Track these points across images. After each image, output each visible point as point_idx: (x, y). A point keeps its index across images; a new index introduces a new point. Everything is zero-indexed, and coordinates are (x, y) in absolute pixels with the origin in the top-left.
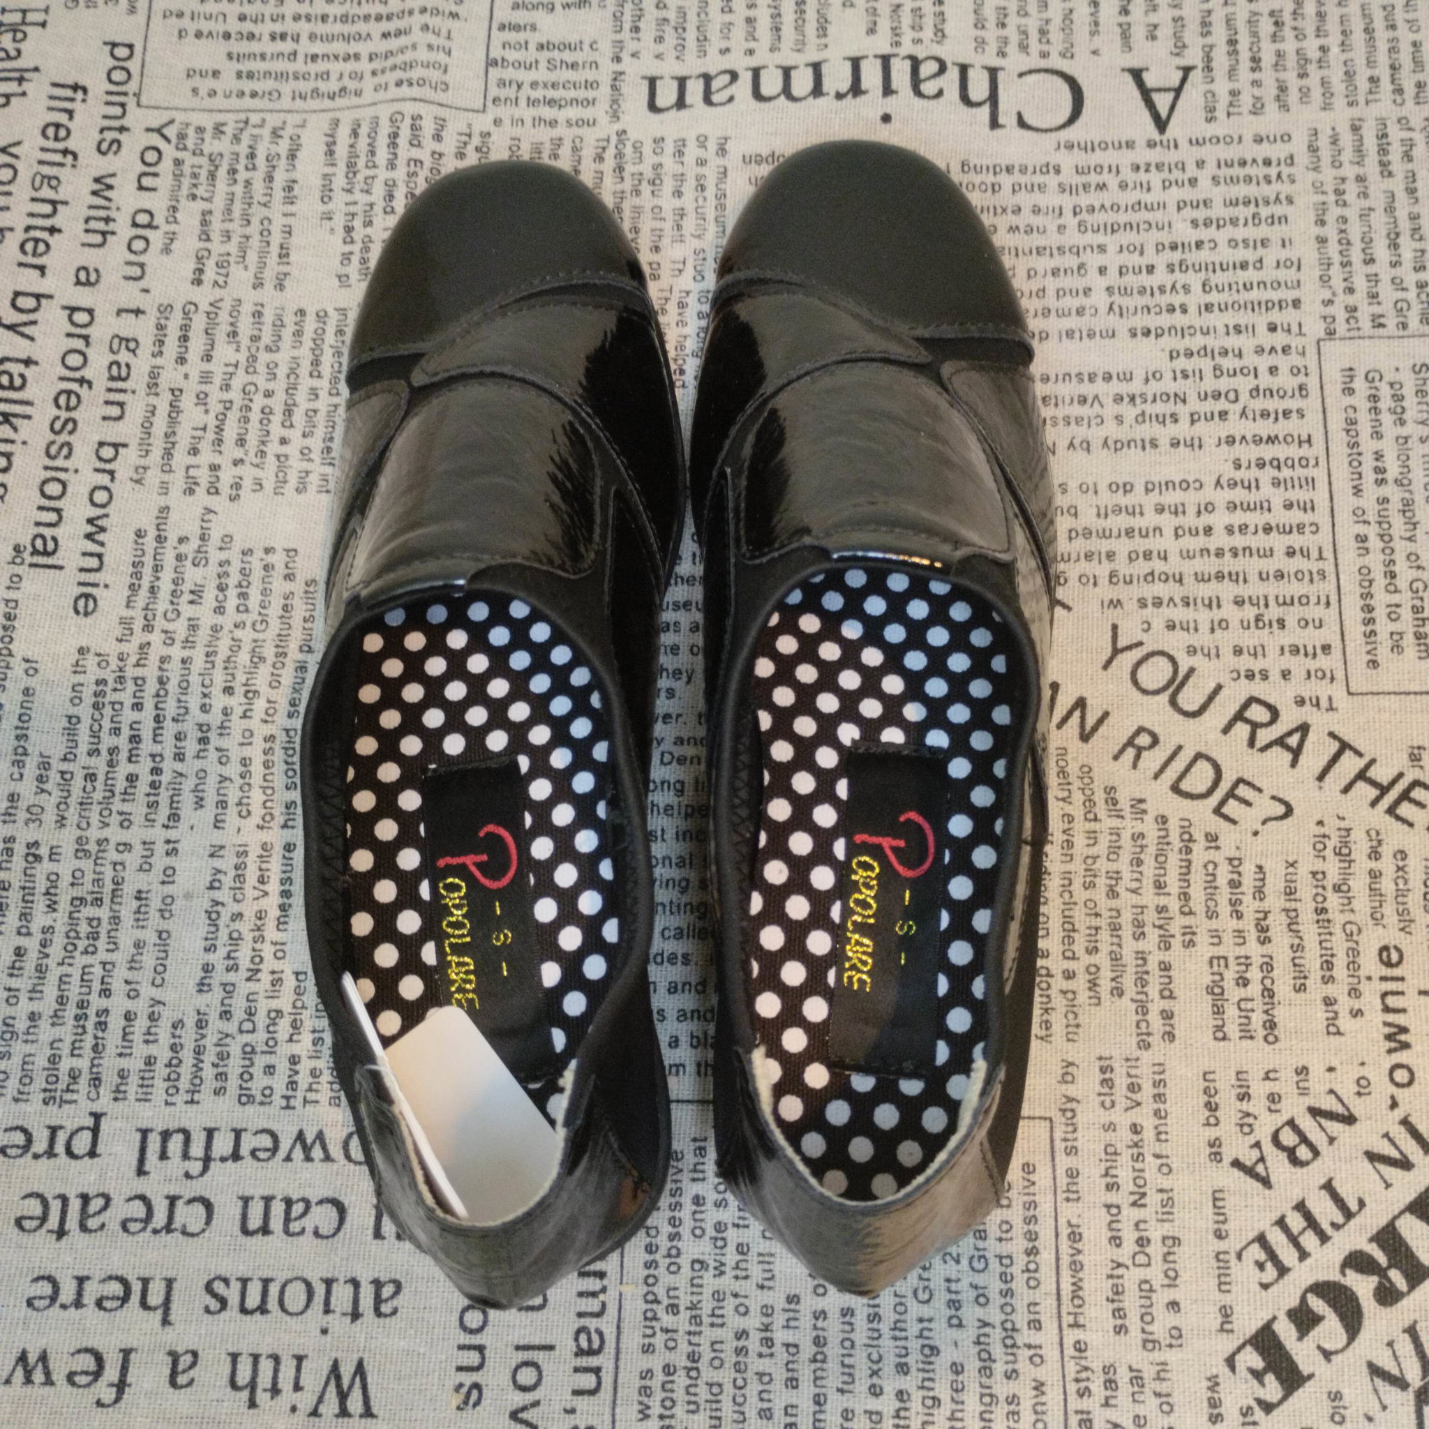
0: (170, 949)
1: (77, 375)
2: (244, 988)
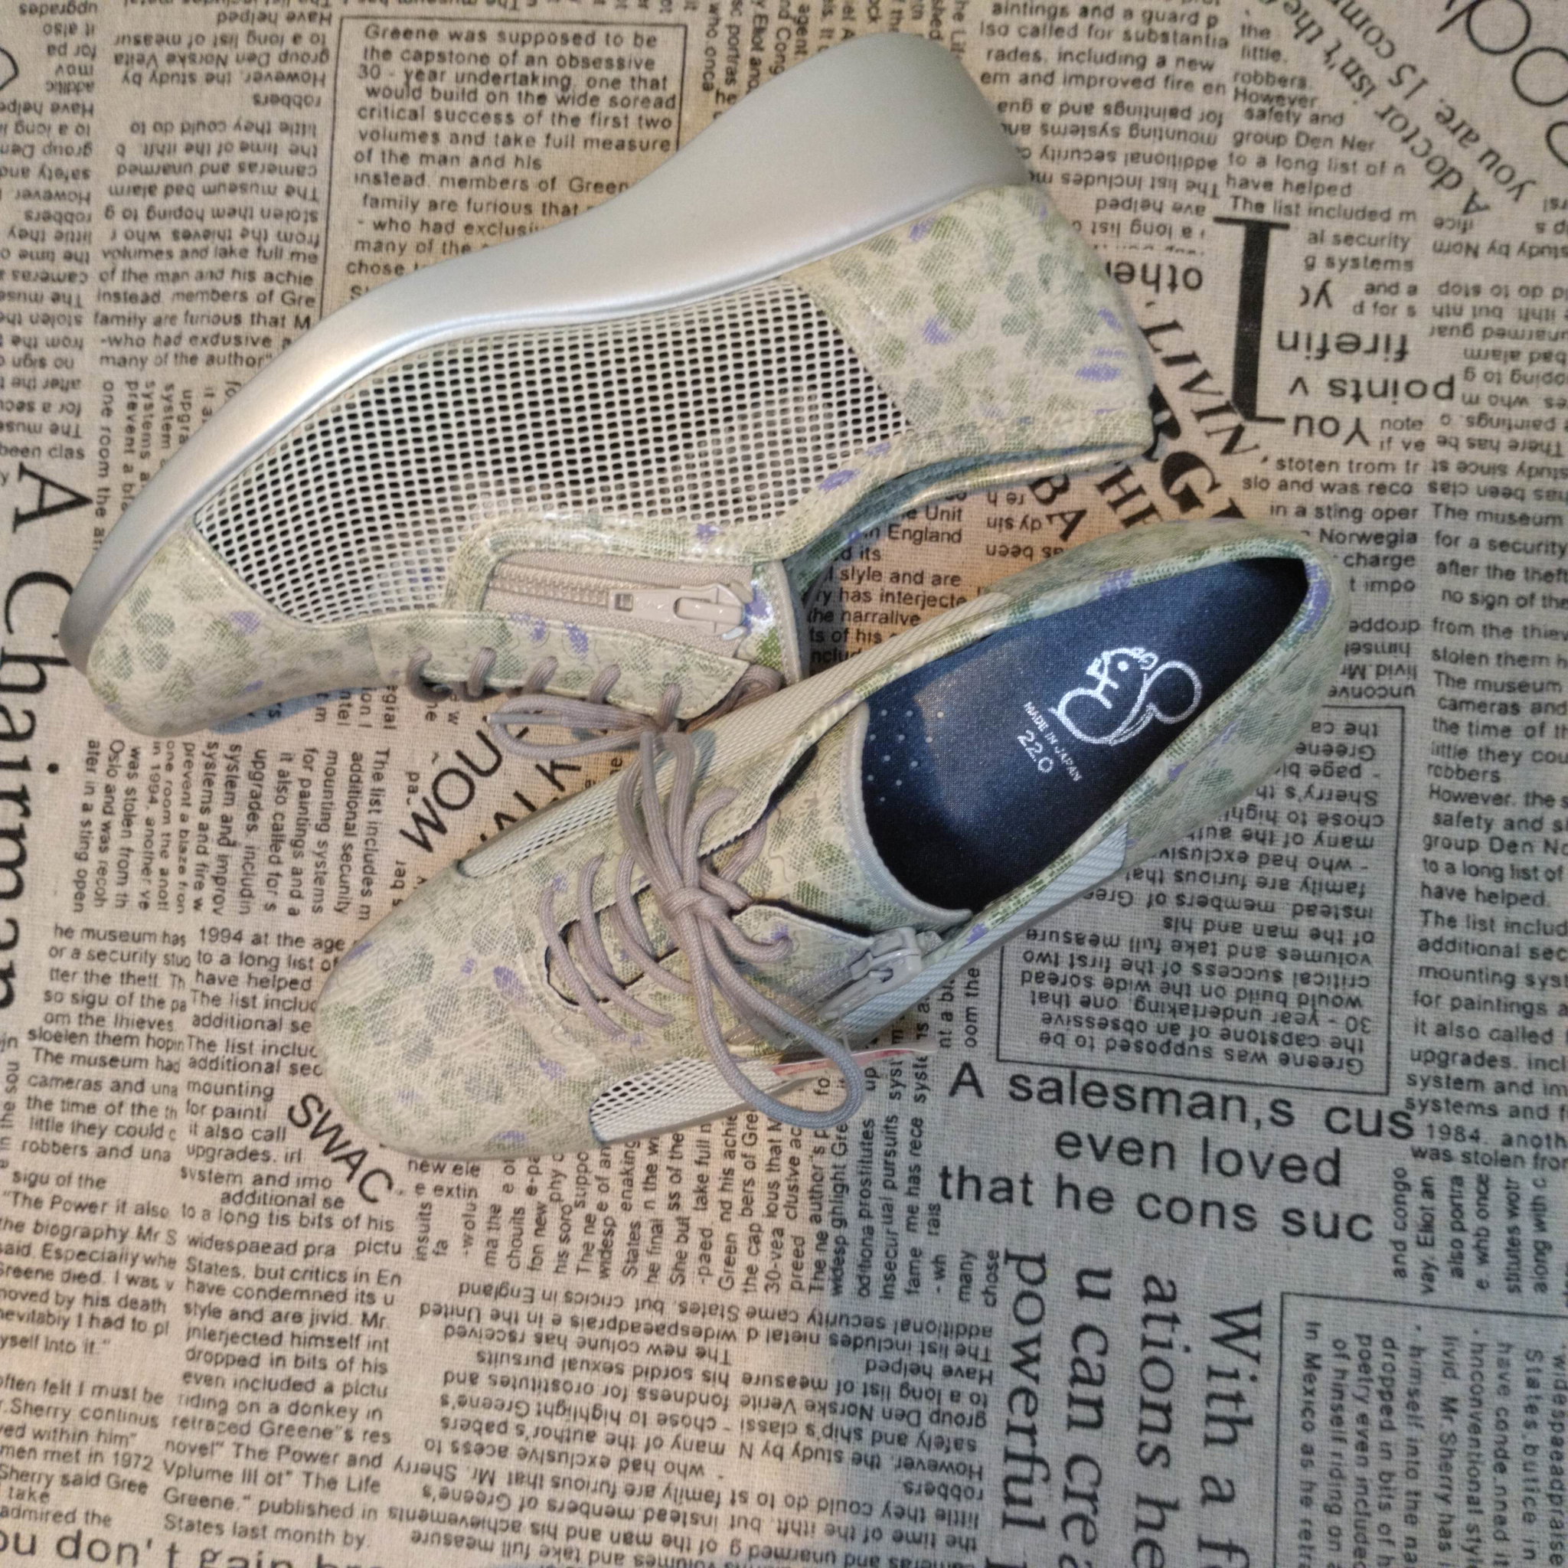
0: (836, 1498)
2: (878, 1422)
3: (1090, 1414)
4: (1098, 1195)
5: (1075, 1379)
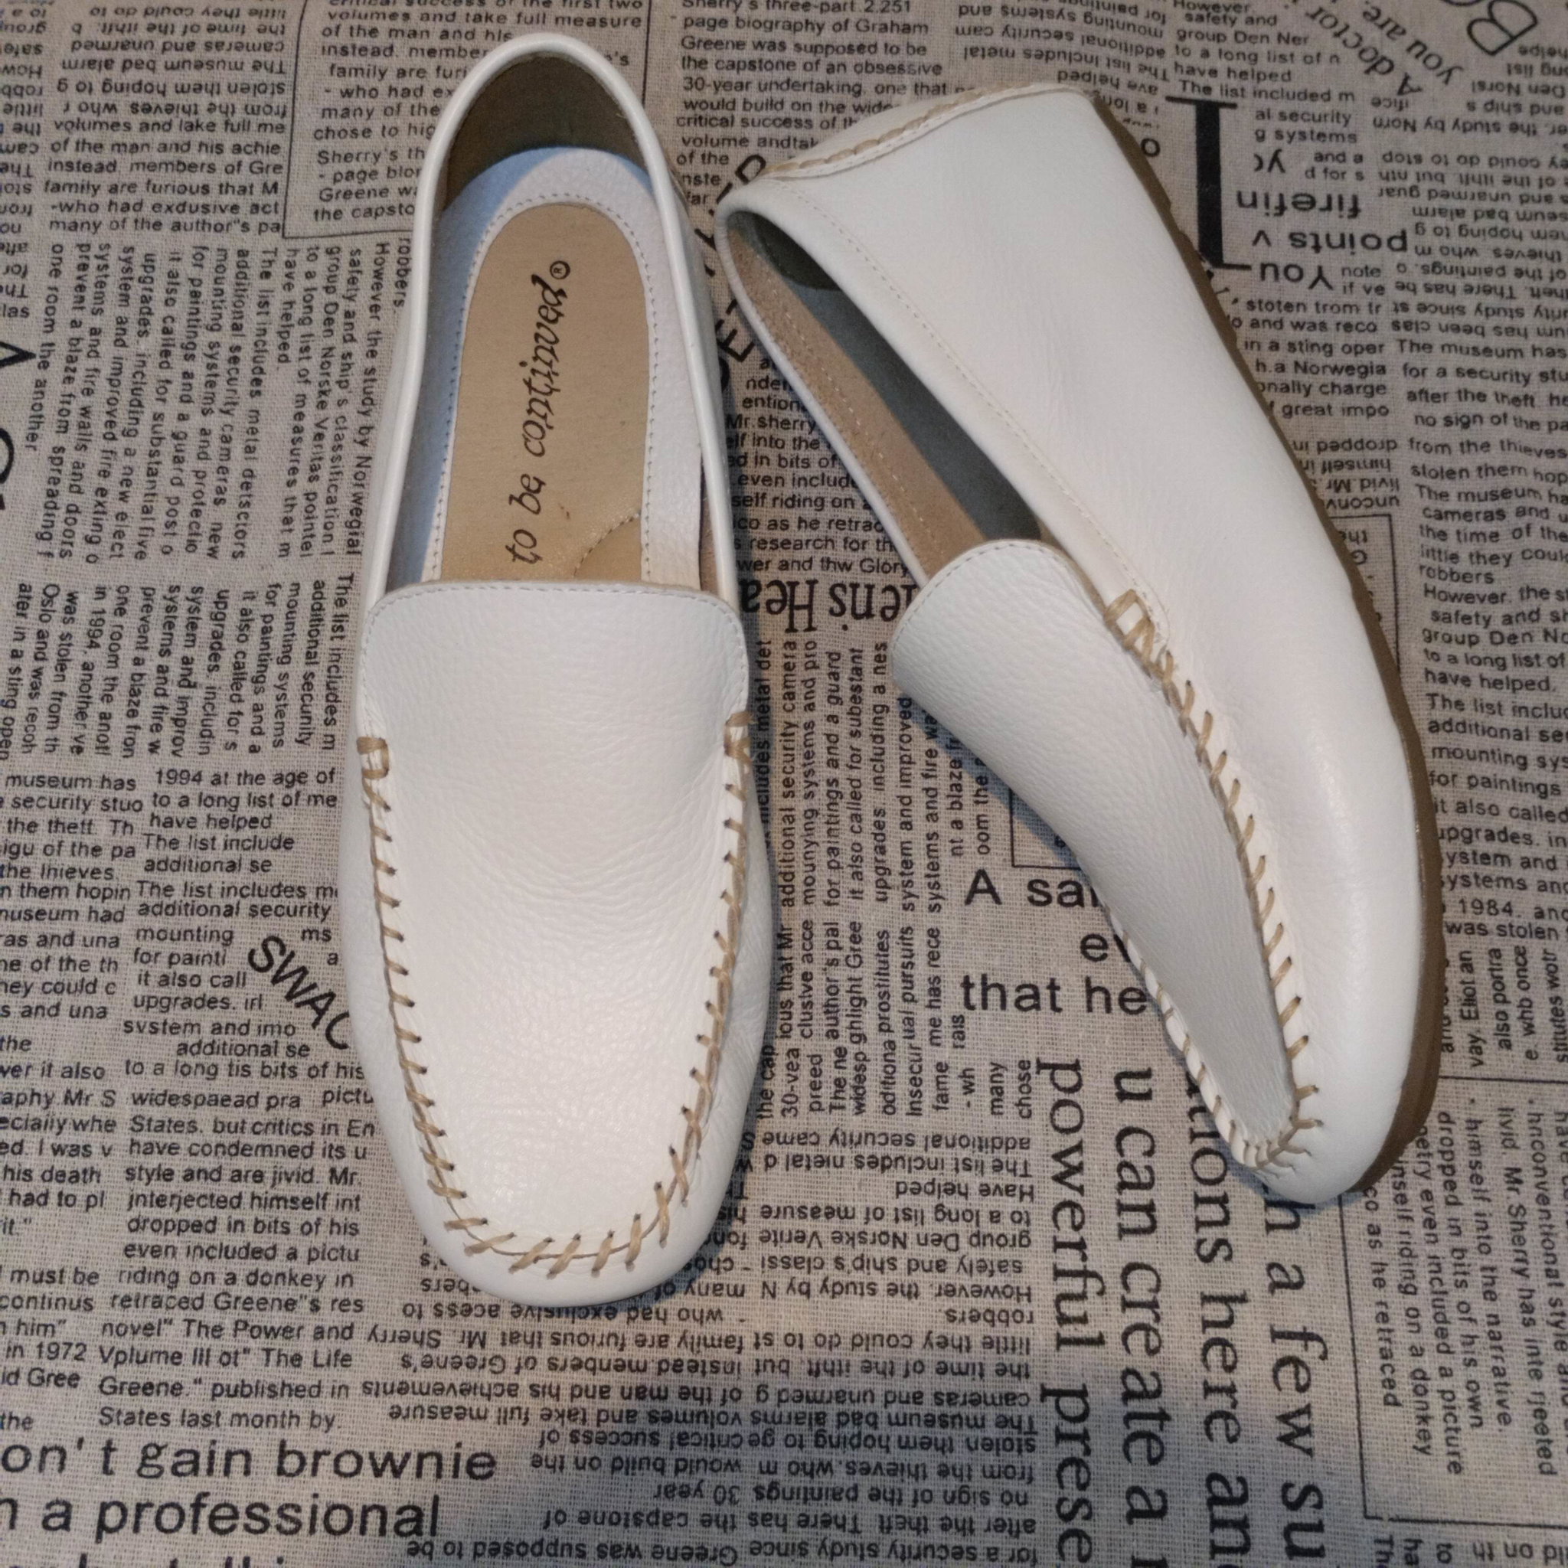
0: (871, 1332)
1: (189, 1513)
2: (913, 1250)
3: (1141, 1219)
4: (1129, 995)
5: (1123, 1186)
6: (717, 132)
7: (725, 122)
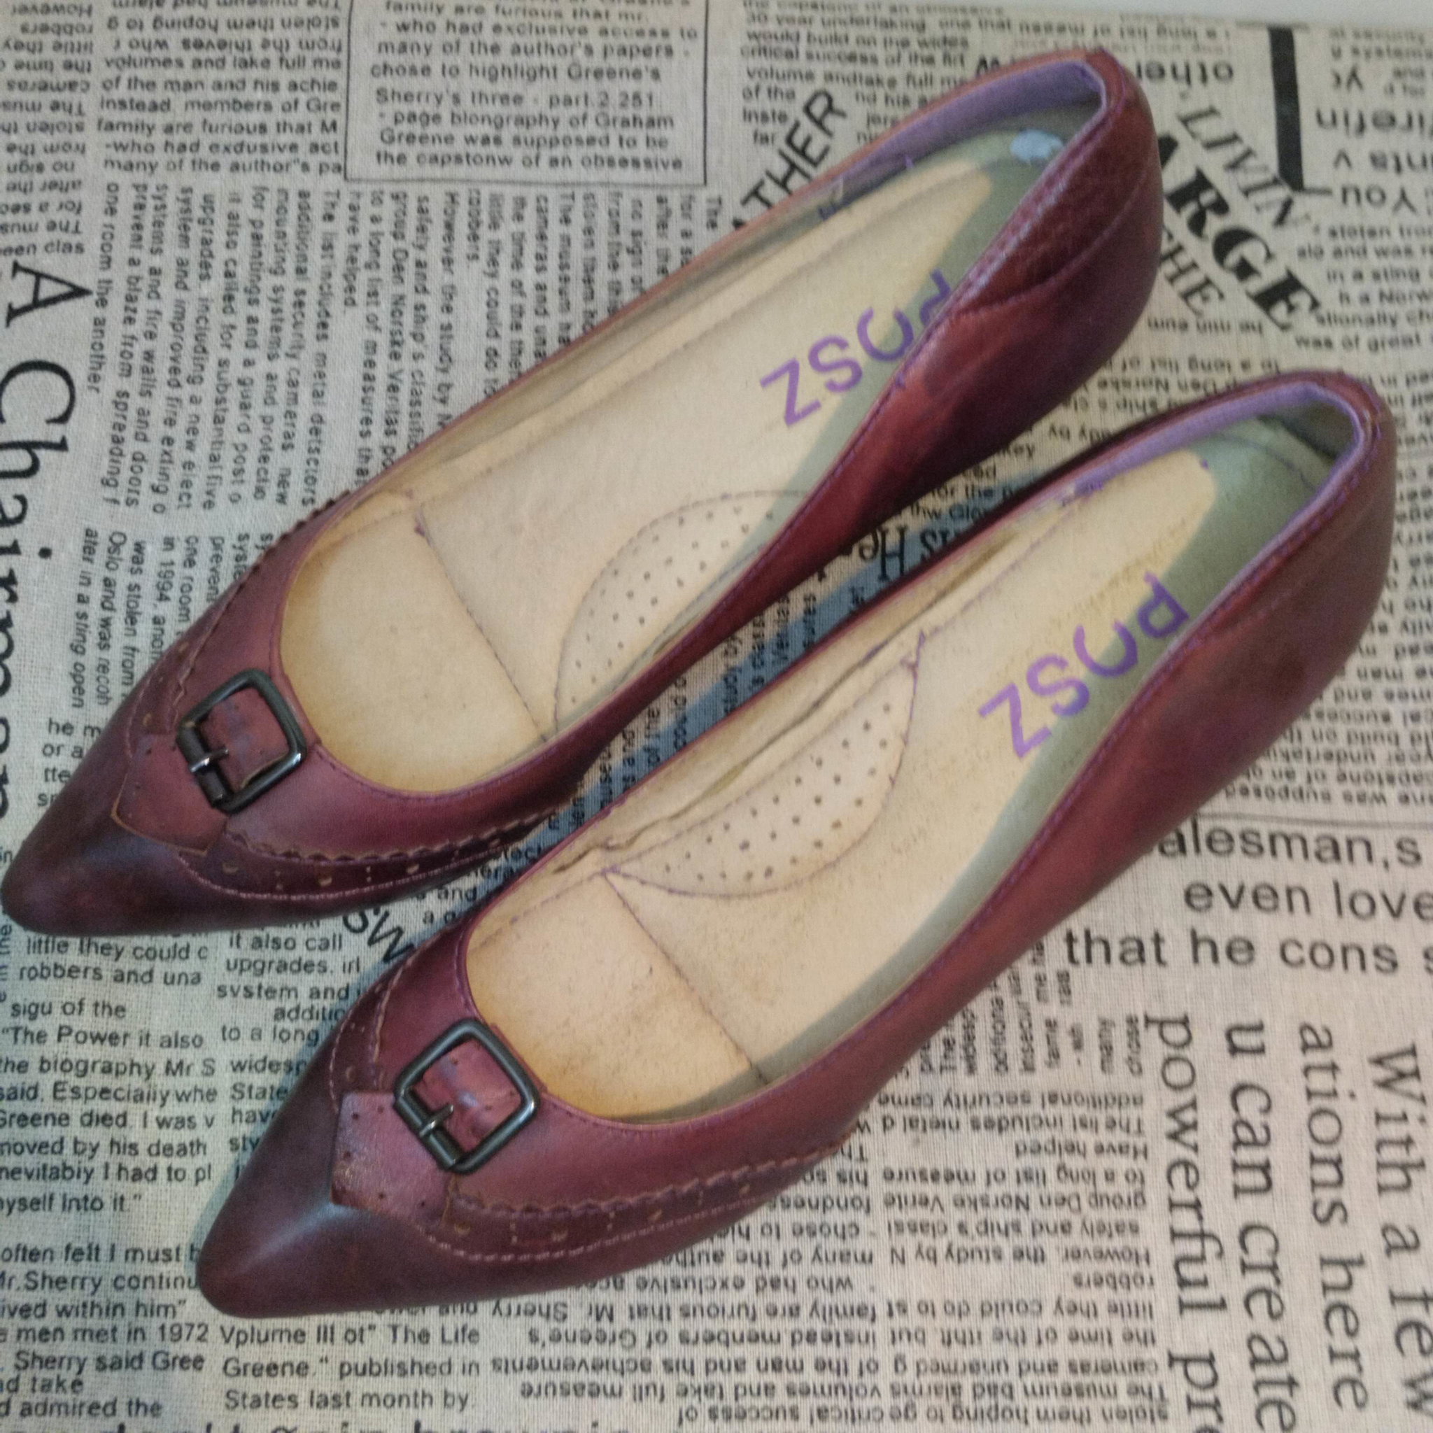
0: (1000, 1299)
3: (1258, 1179)
4: (1236, 946)
6: (782, 65)
7: (790, 55)
